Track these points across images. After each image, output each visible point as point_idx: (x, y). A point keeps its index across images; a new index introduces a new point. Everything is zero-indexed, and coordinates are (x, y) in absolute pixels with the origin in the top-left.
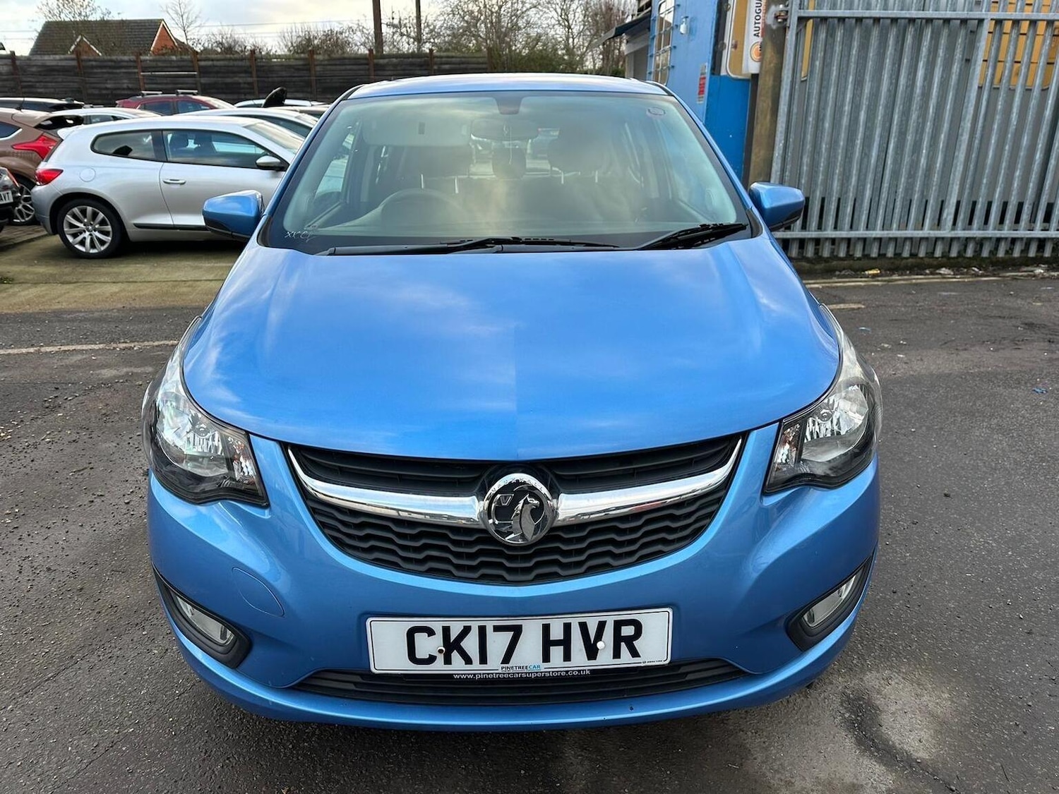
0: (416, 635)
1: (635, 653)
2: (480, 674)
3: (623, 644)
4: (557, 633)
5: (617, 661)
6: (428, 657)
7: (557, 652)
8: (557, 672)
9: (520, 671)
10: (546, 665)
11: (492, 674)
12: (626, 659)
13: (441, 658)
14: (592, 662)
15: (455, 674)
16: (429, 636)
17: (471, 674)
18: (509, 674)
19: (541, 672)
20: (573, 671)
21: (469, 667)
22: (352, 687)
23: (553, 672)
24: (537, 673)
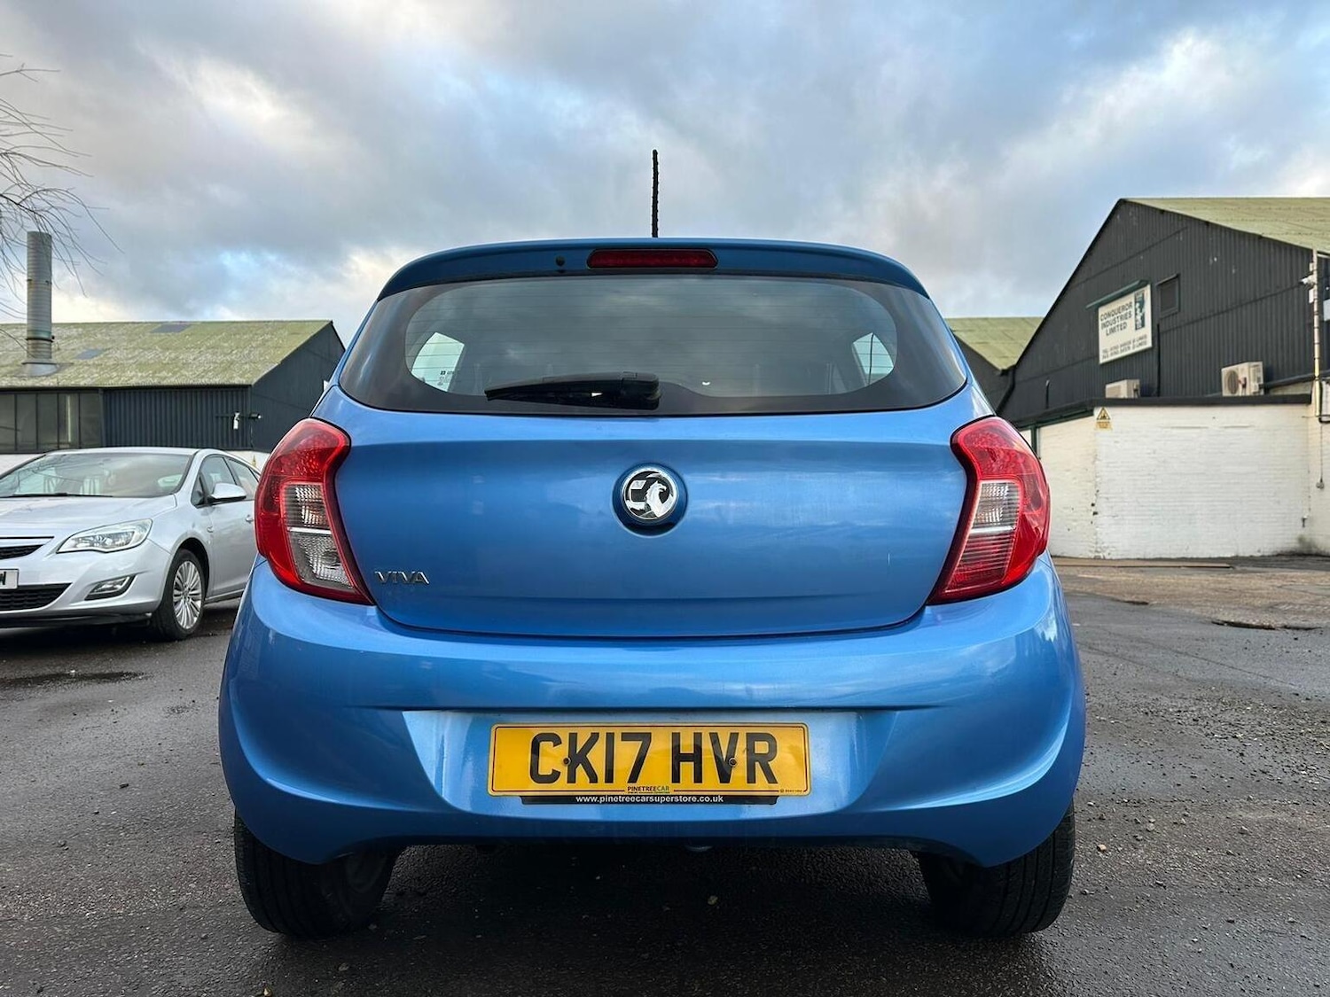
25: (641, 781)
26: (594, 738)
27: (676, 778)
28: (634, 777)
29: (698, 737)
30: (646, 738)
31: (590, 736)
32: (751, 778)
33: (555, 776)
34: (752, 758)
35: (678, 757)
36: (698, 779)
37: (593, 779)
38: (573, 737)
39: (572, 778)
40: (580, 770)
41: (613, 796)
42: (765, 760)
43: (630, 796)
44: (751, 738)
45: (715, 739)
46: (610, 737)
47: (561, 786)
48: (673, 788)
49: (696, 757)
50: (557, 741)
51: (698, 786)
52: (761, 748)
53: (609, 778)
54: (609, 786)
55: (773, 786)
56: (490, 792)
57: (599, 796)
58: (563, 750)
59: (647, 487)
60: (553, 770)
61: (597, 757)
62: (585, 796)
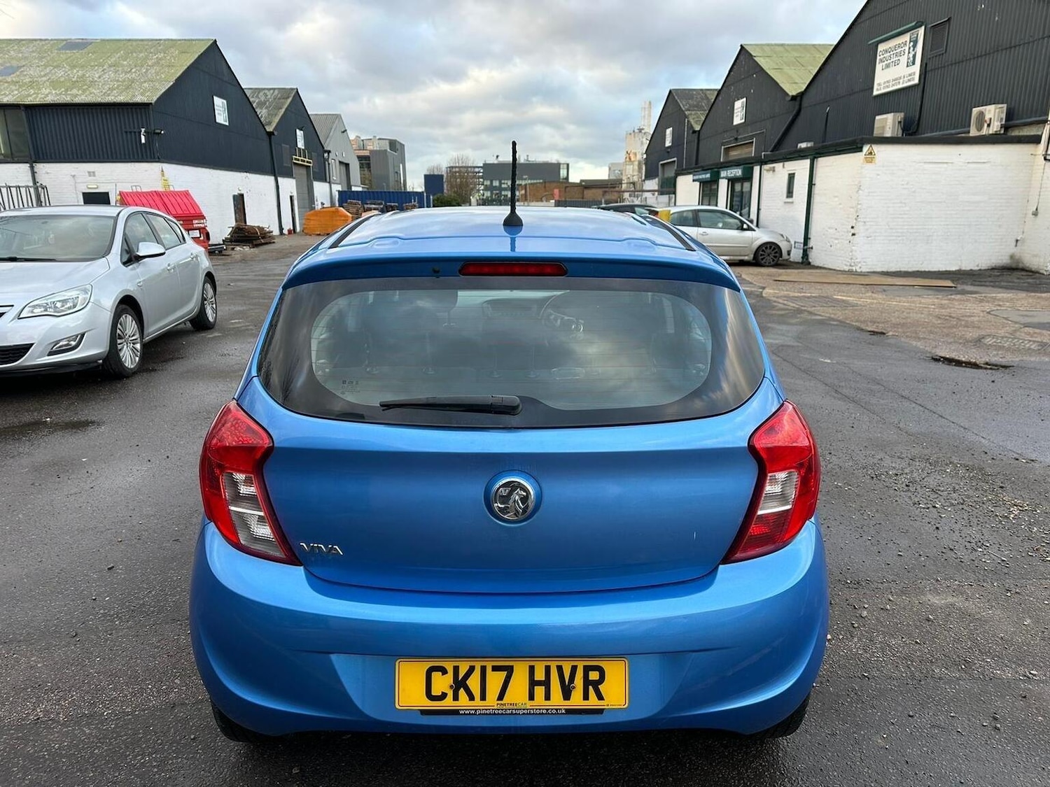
25: (507, 699)
26: (472, 669)
27: (531, 697)
28: (501, 697)
29: (548, 669)
30: (510, 670)
31: (468, 667)
32: (586, 697)
33: (444, 696)
34: (587, 683)
35: (533, 683)
36: (548, 697)
37: (472, 698)
38: (456, 669)
39: (456, 698)
40: (462, 692)
41: (486, 710)
42: (596, 684)
43: (498, 710)
44: (587, 669)
45: (560, 669)
46: (483, 669)
47: (448, 703)
48: (529, 704)
49: (546, 683)
50: (444, 671)
51: (548, 703)
52: (594, 676)
53: (483, 698)
54: (483, 703)
55: (601, 702)
56: (397, 707)
57: (476, 710)
58: (449, 678)
59: (510, 493)
60: (442, 692)
61: (474, 683)
62: (466, 710)
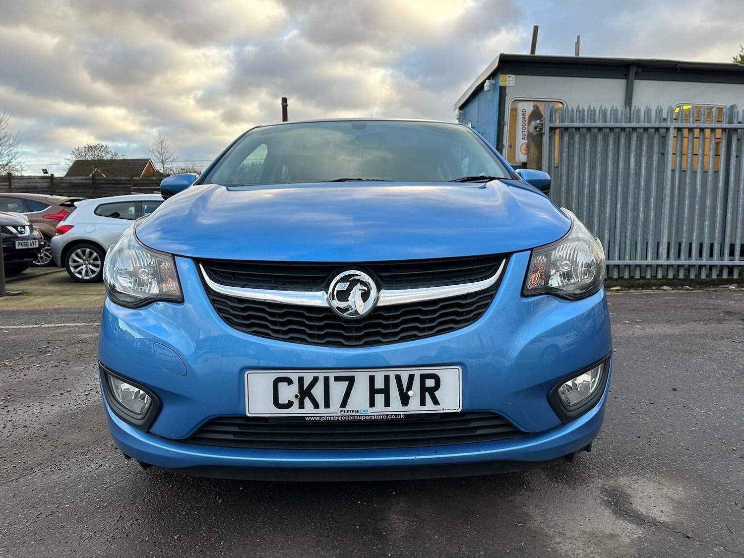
0: (280, 384)
1: (436, 402)
2: (324, 416)
3: (427, 394)
4: (379, 384)
5: (423, 408)
6: (287, 402)
7: (380, 398)
8: (380, 415)
9: (353, 414)
10: (372, 409)
11: (333, 416)
12: (430, 407)
13: (296, 403)
14: (405, 408)
15: (307, 417)
16: (288, 385)
17: (318, 417)
18: (345, 416)
19: (369, 416)
20: (392, 415)
21: (316, 411)
22: (231, 437)
23: (377, 415)
24: (365, 416)
